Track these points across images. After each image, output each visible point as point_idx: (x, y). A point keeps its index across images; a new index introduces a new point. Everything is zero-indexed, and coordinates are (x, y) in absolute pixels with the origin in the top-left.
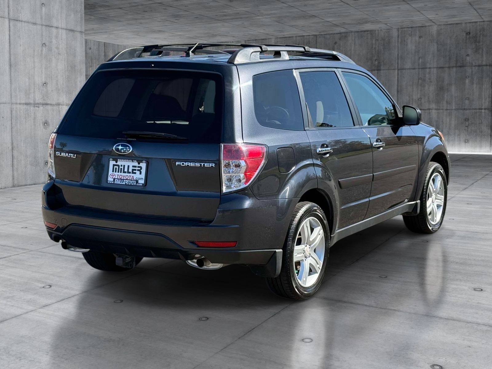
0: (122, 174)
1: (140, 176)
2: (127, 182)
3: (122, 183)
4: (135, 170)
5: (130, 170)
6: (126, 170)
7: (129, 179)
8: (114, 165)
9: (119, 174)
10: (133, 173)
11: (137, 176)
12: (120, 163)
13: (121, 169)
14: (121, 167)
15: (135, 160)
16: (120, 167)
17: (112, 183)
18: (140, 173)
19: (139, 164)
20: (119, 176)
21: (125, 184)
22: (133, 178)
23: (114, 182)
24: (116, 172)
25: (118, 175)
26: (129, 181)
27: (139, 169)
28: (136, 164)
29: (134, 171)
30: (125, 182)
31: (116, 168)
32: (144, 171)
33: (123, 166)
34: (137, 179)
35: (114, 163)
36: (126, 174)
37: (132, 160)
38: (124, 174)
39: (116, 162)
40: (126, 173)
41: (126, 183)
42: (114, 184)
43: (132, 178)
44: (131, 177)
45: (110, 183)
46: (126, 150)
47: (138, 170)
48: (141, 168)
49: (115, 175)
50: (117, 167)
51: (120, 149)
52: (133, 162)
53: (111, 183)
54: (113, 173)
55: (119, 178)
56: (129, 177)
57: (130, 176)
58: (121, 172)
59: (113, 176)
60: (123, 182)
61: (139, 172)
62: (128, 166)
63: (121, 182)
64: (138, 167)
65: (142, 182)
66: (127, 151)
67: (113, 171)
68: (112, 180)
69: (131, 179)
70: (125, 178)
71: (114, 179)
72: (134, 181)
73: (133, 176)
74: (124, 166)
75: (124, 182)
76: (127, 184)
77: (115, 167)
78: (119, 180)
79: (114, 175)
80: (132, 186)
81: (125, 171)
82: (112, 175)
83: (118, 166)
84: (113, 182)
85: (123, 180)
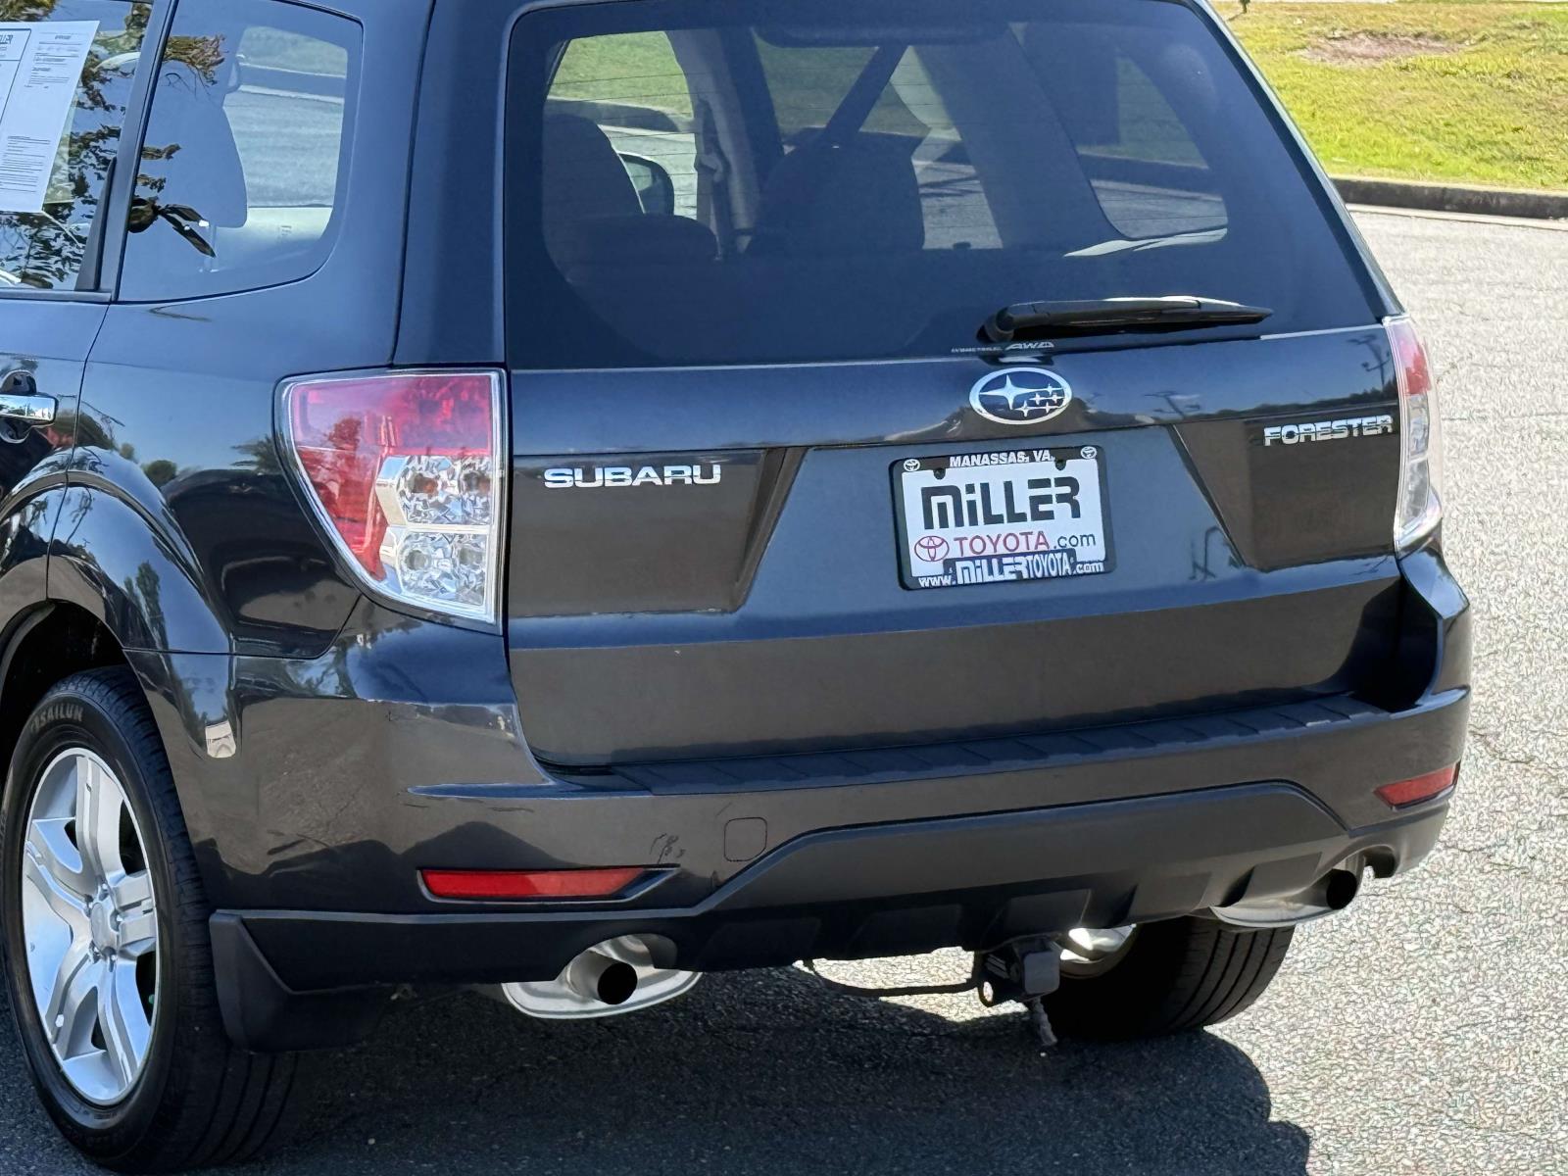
0: (983, 529)
1: (1078, 527)
2: (1025, 564)
3: (998, 577)
4: (1047, 499)
5: (1022, 506)
6: (999, 507)
7: (1022, 548)
8: (928, 493)
9: (967, 530)
10: (1038, 516)
11: (1061, 526)
12: (959, 473)
13: (972, 504)
14: (971, 497)
15: (1044, 449)
16: (965, 498)
17: (947, 587)
18: (1076, 513)
19: (1060, 464)
20: (966, 544)
21: (1013, 577)
22: (1046, 543)
23: (955, 578)
24: (944, 524)
25: (961, 540)
26: (1030, 558)
27: (1067, 490)
28: (1045, 466)
29: (1043, 508)
30: (1012, 568)
31: (942, 507)
32: (1090, 497)
33: (978, 489)
34: (1063, 542)
35: (928, 478)
36: (1006, 528)
37: (1029, 452)
38: (995, 530)
39: (940, 473)
40: (1002, 522)
41: (1019, 573)
42: (957, 585)
43: (1038, 543)
44: (1033, 539)
45: (931, 588)
46: (1043, 403)
47: (1061, 498)
48: (1072, 483)
49: (943, 541)
50: (948, 500)
51: (1011, 402)
52: (1033, 459)
53: (941, 587)
54: (930, 532)
55: (968, 553)
56: (1022, 539)
57: (1026, 534)
58: (974, 522)
59: (935, 547)
60: (1001, 572)
61: (1067, 506)
62: (1008, 486)
63: (991, 572)
64: (1060, 482)
65: (1093, 553)
66: (1047, 408)
67: (929, 525)
68: (938, 568)
69: (1032, 549)
70: (1001, 550)
71: (949, 564)
72: (1058, 555)
73: (1041, 533)
74: (985, 488)
75: (1007, 569)
76: (1025, 576)
77: (935, 500)
78: (978, 562)
79: (938, 541)
80: (1057, 582)
81: (994, 512)
82: (924, 542)
83: (953, 491)
84: (947, 581)
85: (1000, 557)
